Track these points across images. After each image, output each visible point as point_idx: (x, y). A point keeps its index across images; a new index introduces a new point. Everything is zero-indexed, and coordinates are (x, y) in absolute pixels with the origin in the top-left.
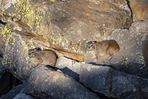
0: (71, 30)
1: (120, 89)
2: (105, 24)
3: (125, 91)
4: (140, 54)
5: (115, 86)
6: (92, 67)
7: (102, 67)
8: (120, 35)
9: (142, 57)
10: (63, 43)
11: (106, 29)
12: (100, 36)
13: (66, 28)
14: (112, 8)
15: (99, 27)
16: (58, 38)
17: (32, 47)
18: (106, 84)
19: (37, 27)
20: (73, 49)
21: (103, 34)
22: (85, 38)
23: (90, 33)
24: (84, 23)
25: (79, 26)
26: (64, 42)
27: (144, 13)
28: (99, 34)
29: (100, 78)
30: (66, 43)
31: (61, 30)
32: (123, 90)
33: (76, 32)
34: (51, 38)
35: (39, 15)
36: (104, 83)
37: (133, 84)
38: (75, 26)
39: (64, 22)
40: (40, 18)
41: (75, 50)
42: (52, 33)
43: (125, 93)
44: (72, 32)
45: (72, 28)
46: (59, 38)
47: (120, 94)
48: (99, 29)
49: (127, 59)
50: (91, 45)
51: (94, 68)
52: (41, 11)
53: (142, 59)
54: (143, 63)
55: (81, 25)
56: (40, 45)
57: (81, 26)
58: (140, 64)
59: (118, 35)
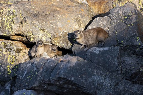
0: (50, 24)
1: (129, 70)
2: (80, 15)
3: (134, 71)
4: (136, 35)
5: (124, 67)
6: (100, 50)
7: (112, 48)
8: (102, 22)
9: (138, 38)
10: (43, 38)
11: (83, 19)
12: (78, 27)
13: (45, 23)
14: (74, 3)
15: (76, 18)
16: (37, 33)
17: (1, 50)
18: (118, 65)
19: (7, 28)
20: (56, 43)
21: (81, 25)
22: (66, 30)
23: (70, 25)
24: (61, 16)
25: (58, 19)
26: (45, 36)
27: (103, 6)
28: (77, 25)
29: (112, 60)
30: (48, 37)
31: (40, 24)
32: (132, 71)
33: (56, 25)
34: (29, 35)
35: (8, 16)
36: (117, 64)
37: (138, 64)
38: (53, 19)
39: (40, 18)
40: (10, 18)
41: (57, 43)
42: (29, 29)
43: (134, 73)
44: (52, 25)
45: (51, 21)
46: (39, 34)
47: (130, 75)
48: (76, 21)
49: (122, 42)
50: (79, 33)
51: (102, 51)
52: (9, 11)
53: (137, 40)
54: (140, 44)
55: (59, 17)
56: (13, 46)
57: (59, 19)
58: (137, 46)
59: (100, 23)
